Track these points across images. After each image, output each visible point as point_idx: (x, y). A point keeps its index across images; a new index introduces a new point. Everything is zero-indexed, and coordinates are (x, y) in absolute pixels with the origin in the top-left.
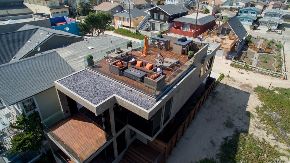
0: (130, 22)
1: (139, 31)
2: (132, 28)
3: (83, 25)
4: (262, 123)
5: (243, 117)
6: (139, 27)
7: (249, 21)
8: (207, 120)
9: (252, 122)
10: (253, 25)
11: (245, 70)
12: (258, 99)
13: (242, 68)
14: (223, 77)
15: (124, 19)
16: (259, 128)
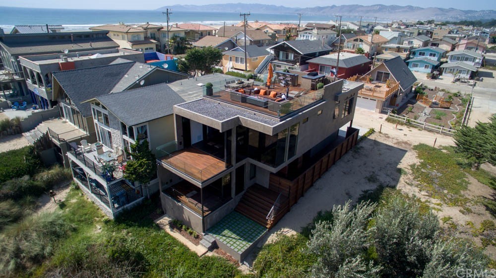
0: (245, 64)
1: (259, 75)
2: (248, 71)
3: (184, 64)
4: (416, 180)
5: (392, 173)
6: (258, 71)
7: (426, 67)
8: (345, 173)
9: (402, 179)
10: (432, 72)
11: (406, 127)
12: (416, 157)
13: (402, 124)
14: (372, 133)
15: (237, 60)
16: (411, 185)
